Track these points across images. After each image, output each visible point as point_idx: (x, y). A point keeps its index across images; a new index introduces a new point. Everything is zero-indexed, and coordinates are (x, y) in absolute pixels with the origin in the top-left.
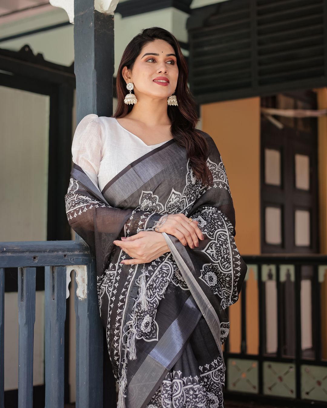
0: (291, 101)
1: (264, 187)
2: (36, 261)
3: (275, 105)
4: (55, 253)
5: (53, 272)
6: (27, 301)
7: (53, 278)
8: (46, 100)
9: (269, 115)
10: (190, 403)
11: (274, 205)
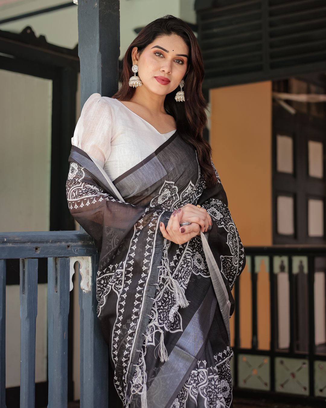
0: (304, 85)
1: (276, 175)
2: (38, 252)
3: (287, 90)
4: (58, 244)
5: (56, 264)
6: (29, 293)
7: (56, 269)
8: (49, 84)
9: (280, 99)
10: (212, 394)
11: (286, 193)
